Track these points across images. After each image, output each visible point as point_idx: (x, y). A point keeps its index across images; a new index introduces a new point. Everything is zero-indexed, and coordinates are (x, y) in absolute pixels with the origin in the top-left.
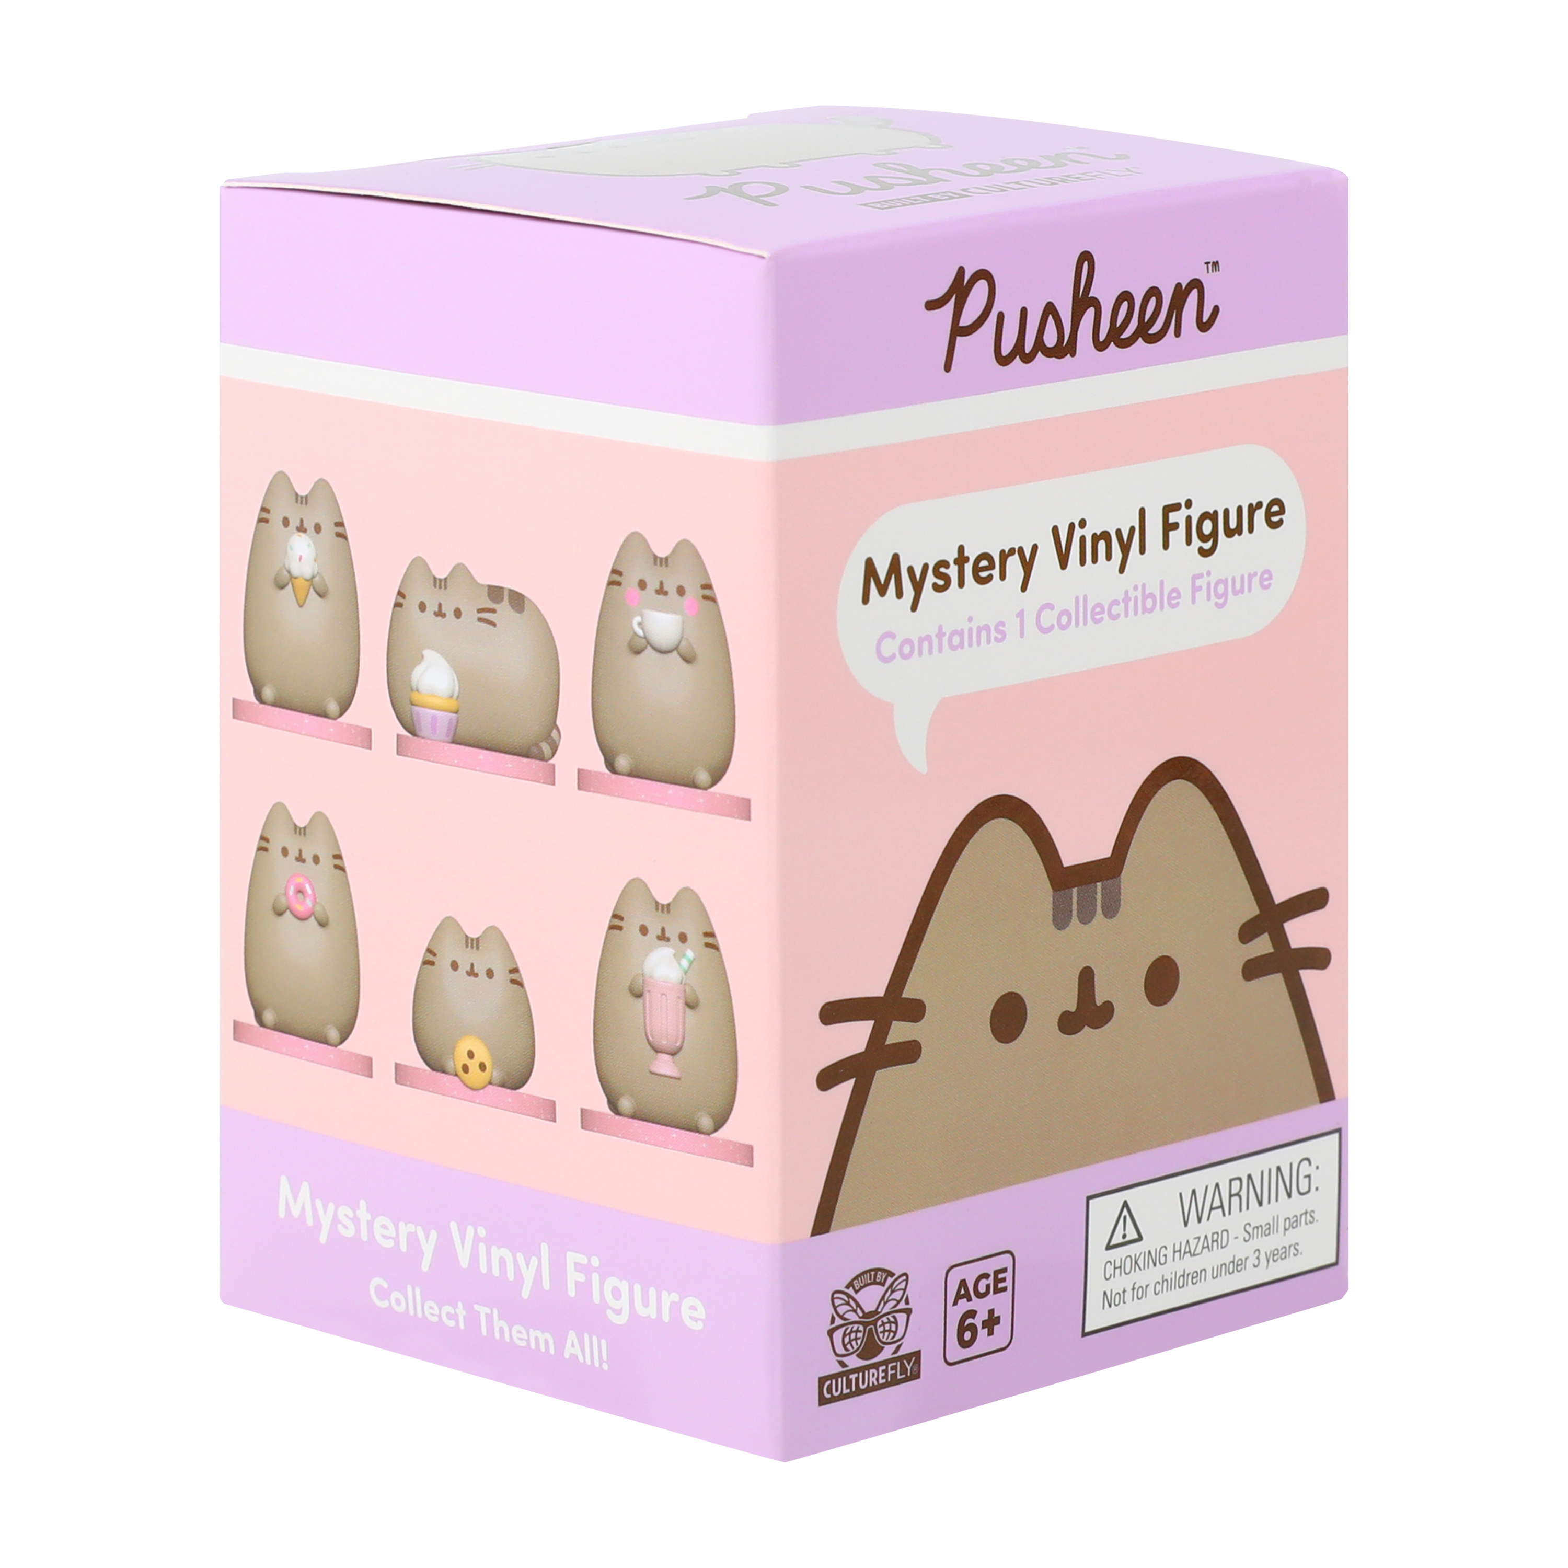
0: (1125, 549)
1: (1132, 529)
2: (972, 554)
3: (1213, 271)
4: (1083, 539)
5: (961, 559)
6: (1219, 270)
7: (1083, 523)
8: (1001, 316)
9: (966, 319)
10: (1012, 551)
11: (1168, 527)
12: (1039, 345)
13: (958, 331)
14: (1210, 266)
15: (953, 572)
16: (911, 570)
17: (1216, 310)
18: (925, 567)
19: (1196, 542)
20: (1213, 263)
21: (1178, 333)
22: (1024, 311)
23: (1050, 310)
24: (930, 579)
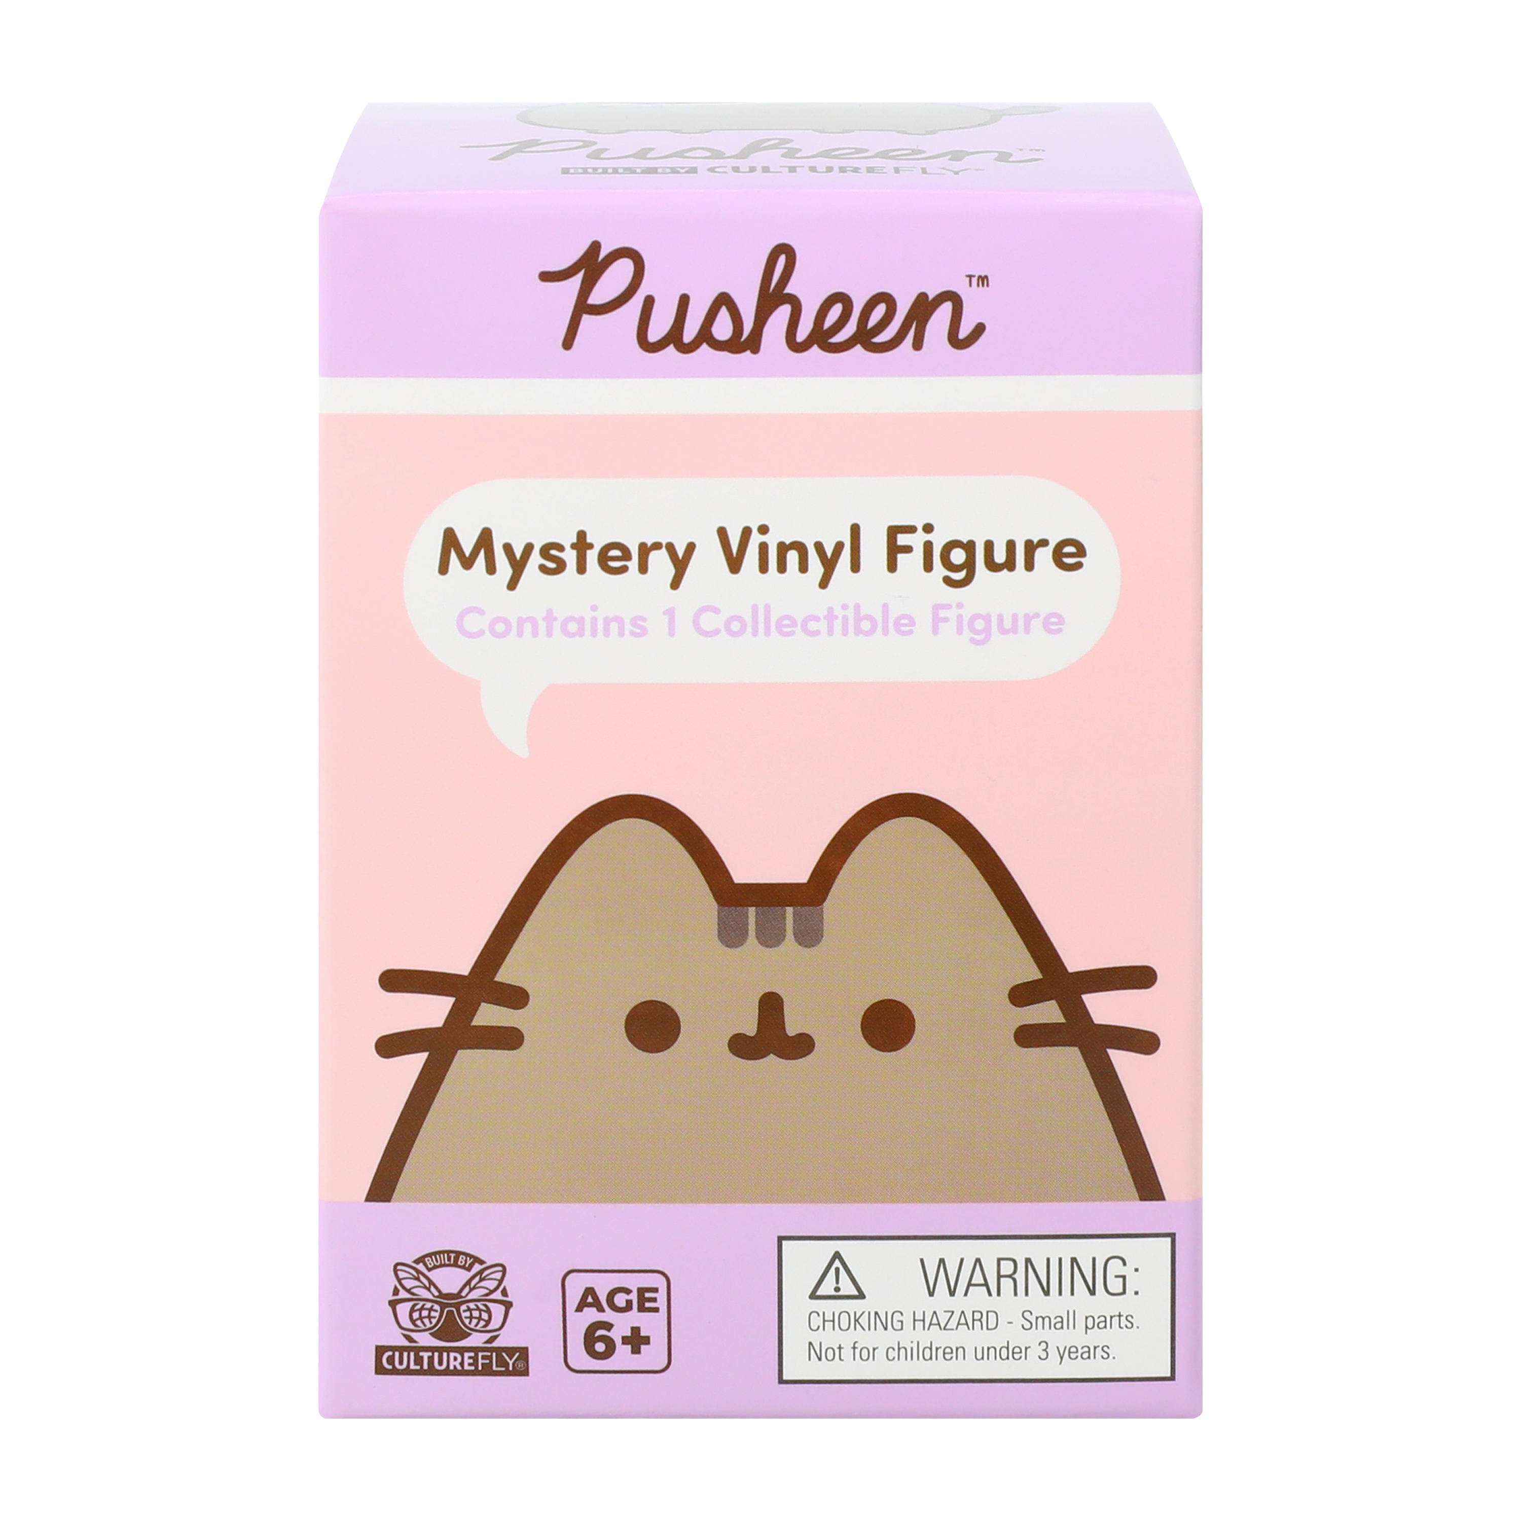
0: (829, 564)
1: (839, 546)
2: (597, 539)
3: (978, 285)
4: (763, 547)
5: (582, 544)
6: (988, 285)
7: (763, 530)
8: (649, 302)
9: (597, 297)
10: (657, 546)
11: (894, 551)
12: (705, 336)
13: (582, 308)
14: (974, 280)
15: (570, 557)
16: (508, 548)
17: (980, 329)
18: (529, 548)
19: (939, 570)
20: (980, 277)
21: (918, 345)
22: (684, 301)
23: (724, 300)
24: (536, 559)
